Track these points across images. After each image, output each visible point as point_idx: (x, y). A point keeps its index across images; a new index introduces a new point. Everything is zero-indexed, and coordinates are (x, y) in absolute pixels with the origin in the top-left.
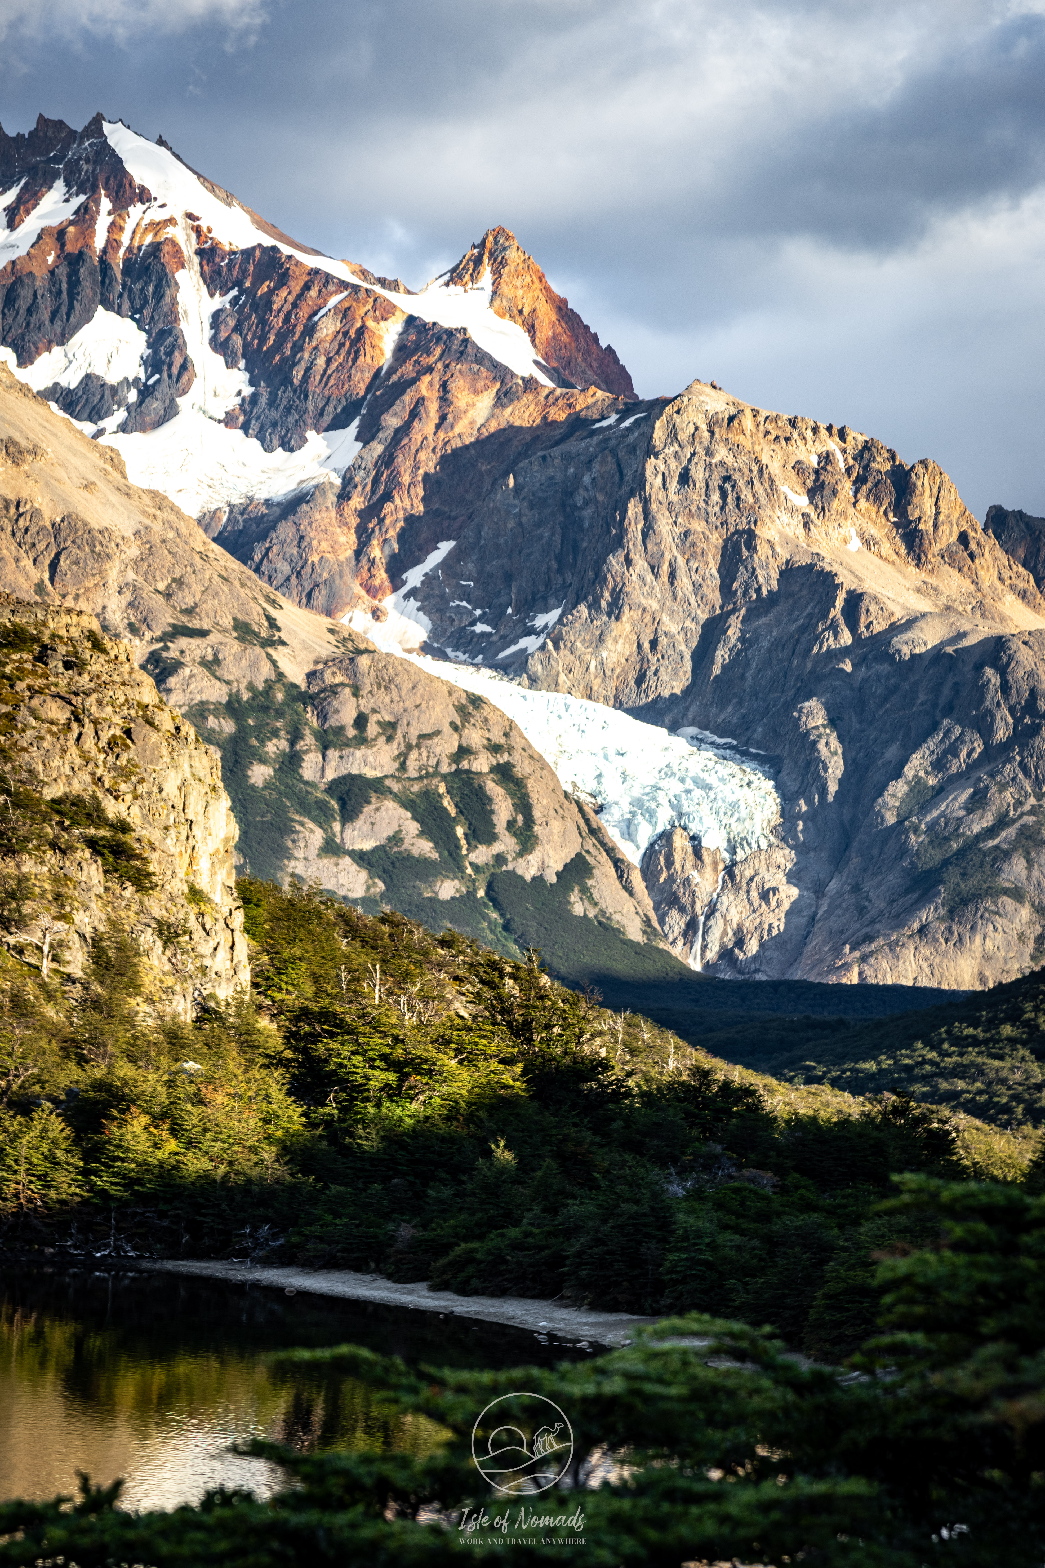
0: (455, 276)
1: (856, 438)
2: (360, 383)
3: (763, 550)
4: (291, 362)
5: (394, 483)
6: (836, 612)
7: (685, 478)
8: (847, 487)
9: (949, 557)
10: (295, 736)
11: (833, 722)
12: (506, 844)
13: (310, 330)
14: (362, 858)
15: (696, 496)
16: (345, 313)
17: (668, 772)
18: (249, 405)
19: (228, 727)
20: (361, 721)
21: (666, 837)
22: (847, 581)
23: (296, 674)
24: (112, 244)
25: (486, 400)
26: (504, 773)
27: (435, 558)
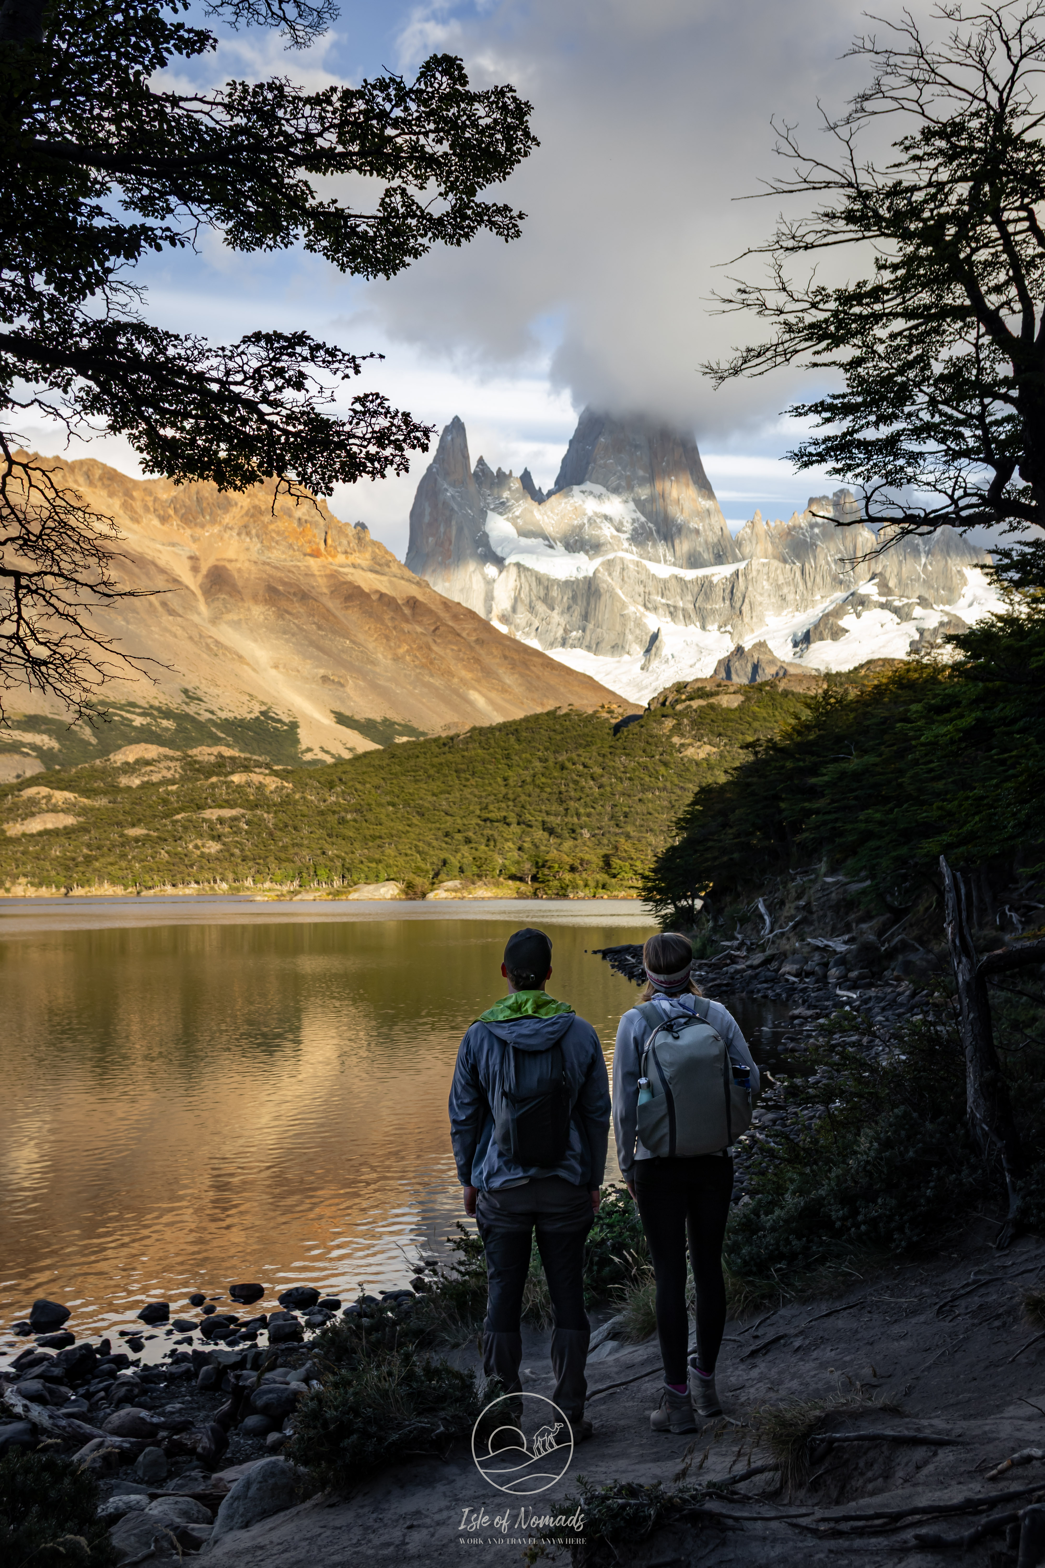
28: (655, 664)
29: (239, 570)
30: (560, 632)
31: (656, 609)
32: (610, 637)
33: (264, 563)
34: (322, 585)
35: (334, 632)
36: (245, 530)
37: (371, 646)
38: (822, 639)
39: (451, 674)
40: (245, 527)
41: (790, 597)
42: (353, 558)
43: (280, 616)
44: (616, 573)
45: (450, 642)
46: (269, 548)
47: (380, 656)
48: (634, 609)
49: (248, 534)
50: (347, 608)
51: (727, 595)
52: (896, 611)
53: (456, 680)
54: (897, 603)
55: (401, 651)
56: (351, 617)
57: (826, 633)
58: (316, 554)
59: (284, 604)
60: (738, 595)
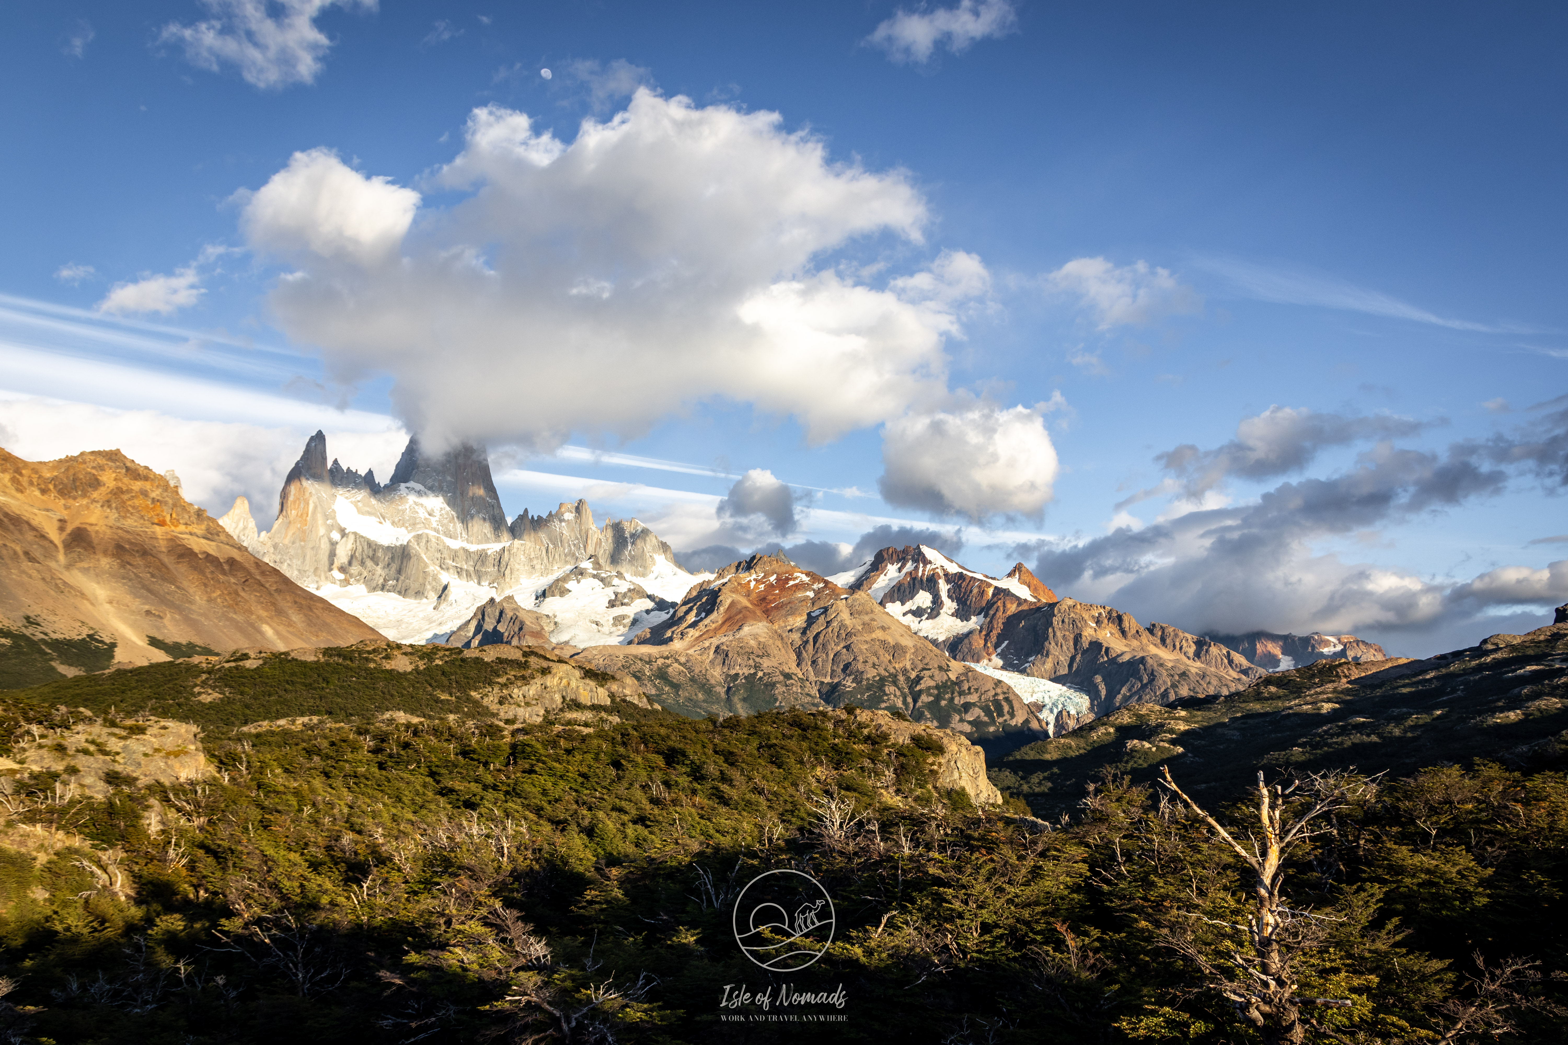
0: (1009, 575)
1: (1108, 608)
2: (984, 604)
3: (1084, 638)
4: (967, 600)
5: (993, 628)
6: (1103, 652)
7: (1063, 621)
8: (1106, 621)
9: (1134, 637)
10: (953, 693)
11: (1104, 680)
12: (1007, 717)
13: (971, 591)
14: (969, 722)
15: (1066, 626)
16: (979, 587)
17: (1061, 695)
18: (957, 611)
19: (936, 692)
20: (969, 689)
21: (1061, 712)
22: (1105, 645)
23: (953, 677)
24: (923, 574)
25: (1015, 605)
26: (1007, 699)
27: (1004, 645)
28: (443, 606)
29: (97, 532)
30: (381, 581)
31: (448, 569)
32: (415, 586)
33: (118, 528)
34: (163, 545)
35: (164, 579)
36: (108, 503)
37: (191, 591)
38: (553, 596)
39: (252, 613)
40: (108, 501)
41: (538, 567)
42: (190, 528)
43: (123, 566)
44: (423, 544)
45: (255, 590)
46: (124, 517)
47: (197, 598)
48: (433, 568)
49: (110, 507)
50: (178, 563)
51: (496, 563)
52: (602, 580)
53: (254, 617)
54: (603, 575)
55: (214, 595)
56: (181, 570)
57: (556, 591)
58: (162, 523)
59: (128, 558)
60: (503, 563)
